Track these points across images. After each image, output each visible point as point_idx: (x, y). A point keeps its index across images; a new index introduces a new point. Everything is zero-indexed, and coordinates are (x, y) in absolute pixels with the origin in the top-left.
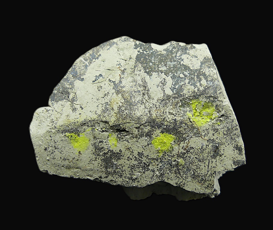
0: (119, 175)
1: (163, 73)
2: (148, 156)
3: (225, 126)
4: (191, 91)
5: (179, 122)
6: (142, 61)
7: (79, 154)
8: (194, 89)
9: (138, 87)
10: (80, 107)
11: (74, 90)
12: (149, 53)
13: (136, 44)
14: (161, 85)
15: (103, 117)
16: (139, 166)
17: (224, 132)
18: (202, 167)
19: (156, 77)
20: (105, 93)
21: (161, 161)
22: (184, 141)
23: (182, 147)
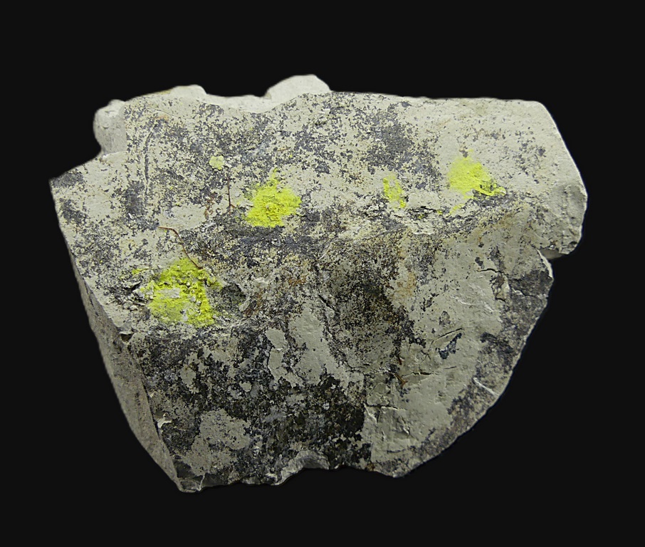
0: (365, 114)
1: (293, 385)
2: (304, 168)
3: (116, 269)
4: (218, 346)
5: (241, 261)
6: (350, 412)
7: (466, 150)
8: (211, 354)
9: (351, 338)
10: (484, 264)
11: (502, 306)
12: (332, 438)
13: (365, 459)
14: (295, 353)
15: (429, 244)
16: (322, 142)
17: (118, 251)
18: (161, 159)
19: (310, 371)
20: (430, 309)
21: (268, 159)
22: (218, 214)
23: (223, 200)
